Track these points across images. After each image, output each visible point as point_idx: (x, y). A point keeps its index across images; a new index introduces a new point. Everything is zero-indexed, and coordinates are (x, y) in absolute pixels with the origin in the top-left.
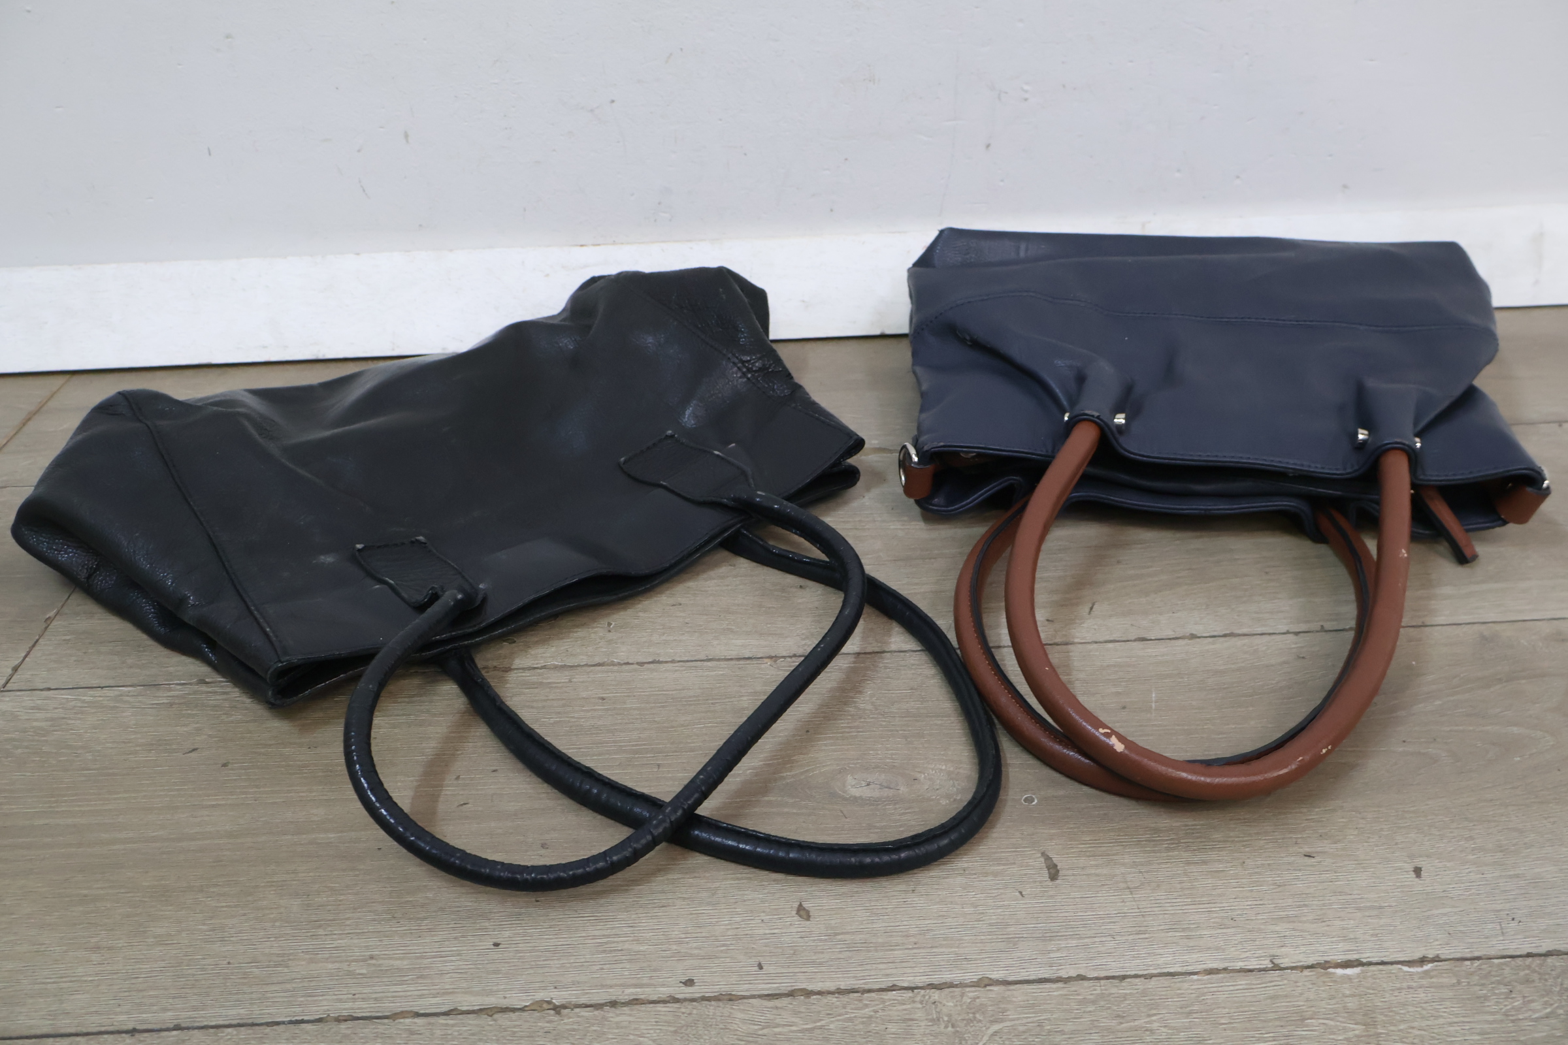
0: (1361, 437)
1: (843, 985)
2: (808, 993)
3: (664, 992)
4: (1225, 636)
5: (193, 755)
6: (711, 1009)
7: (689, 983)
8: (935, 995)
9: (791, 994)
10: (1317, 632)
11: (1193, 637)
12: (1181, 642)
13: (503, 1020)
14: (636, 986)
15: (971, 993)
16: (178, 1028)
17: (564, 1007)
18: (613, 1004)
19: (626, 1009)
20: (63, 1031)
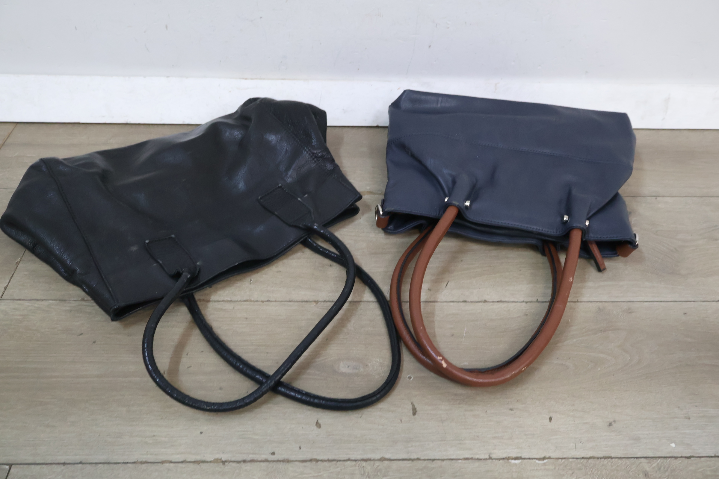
0: (565, 219)
1: (331, 458)
2: (317, 461)
3: (263, 457)
4: (498, 302)
5: (81, 337)
6: (281, 465)
7: (273, 454)
8: (364, 464)
9: (311, 460)
10: (535, 302)
11: (485, 301)
12: (480, 304)
13: (203, 466)
14: (253, 454)
15: (377, 463)
16: (81, 463)
17: (226, 461)
18: (245, 461)
19: (249, 464)
20: (38, 462)
